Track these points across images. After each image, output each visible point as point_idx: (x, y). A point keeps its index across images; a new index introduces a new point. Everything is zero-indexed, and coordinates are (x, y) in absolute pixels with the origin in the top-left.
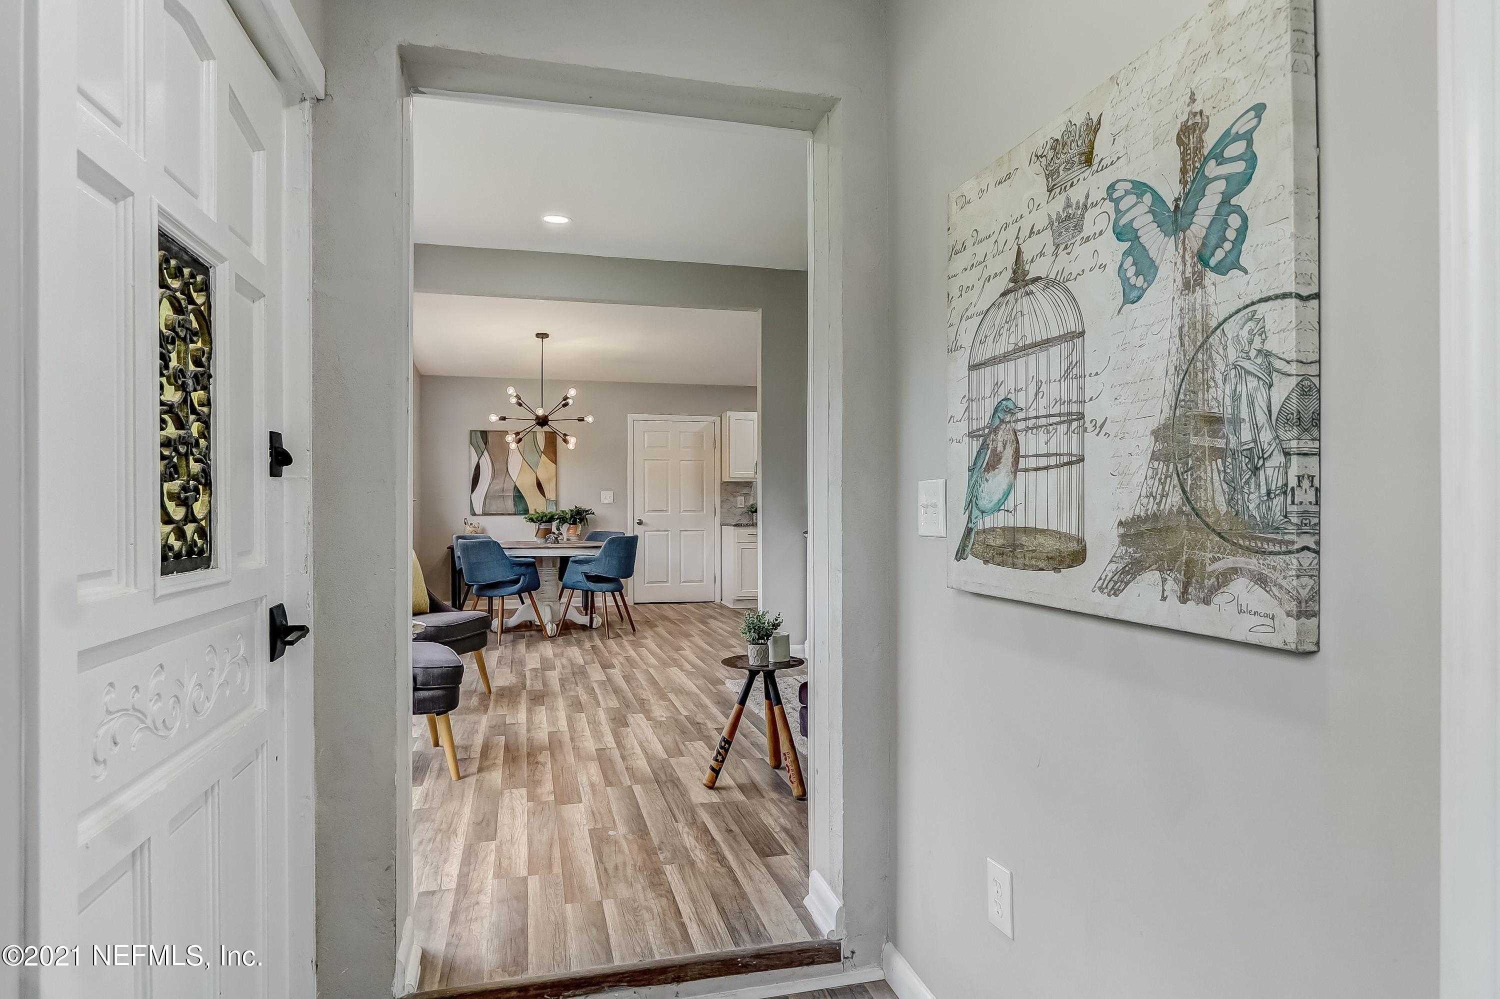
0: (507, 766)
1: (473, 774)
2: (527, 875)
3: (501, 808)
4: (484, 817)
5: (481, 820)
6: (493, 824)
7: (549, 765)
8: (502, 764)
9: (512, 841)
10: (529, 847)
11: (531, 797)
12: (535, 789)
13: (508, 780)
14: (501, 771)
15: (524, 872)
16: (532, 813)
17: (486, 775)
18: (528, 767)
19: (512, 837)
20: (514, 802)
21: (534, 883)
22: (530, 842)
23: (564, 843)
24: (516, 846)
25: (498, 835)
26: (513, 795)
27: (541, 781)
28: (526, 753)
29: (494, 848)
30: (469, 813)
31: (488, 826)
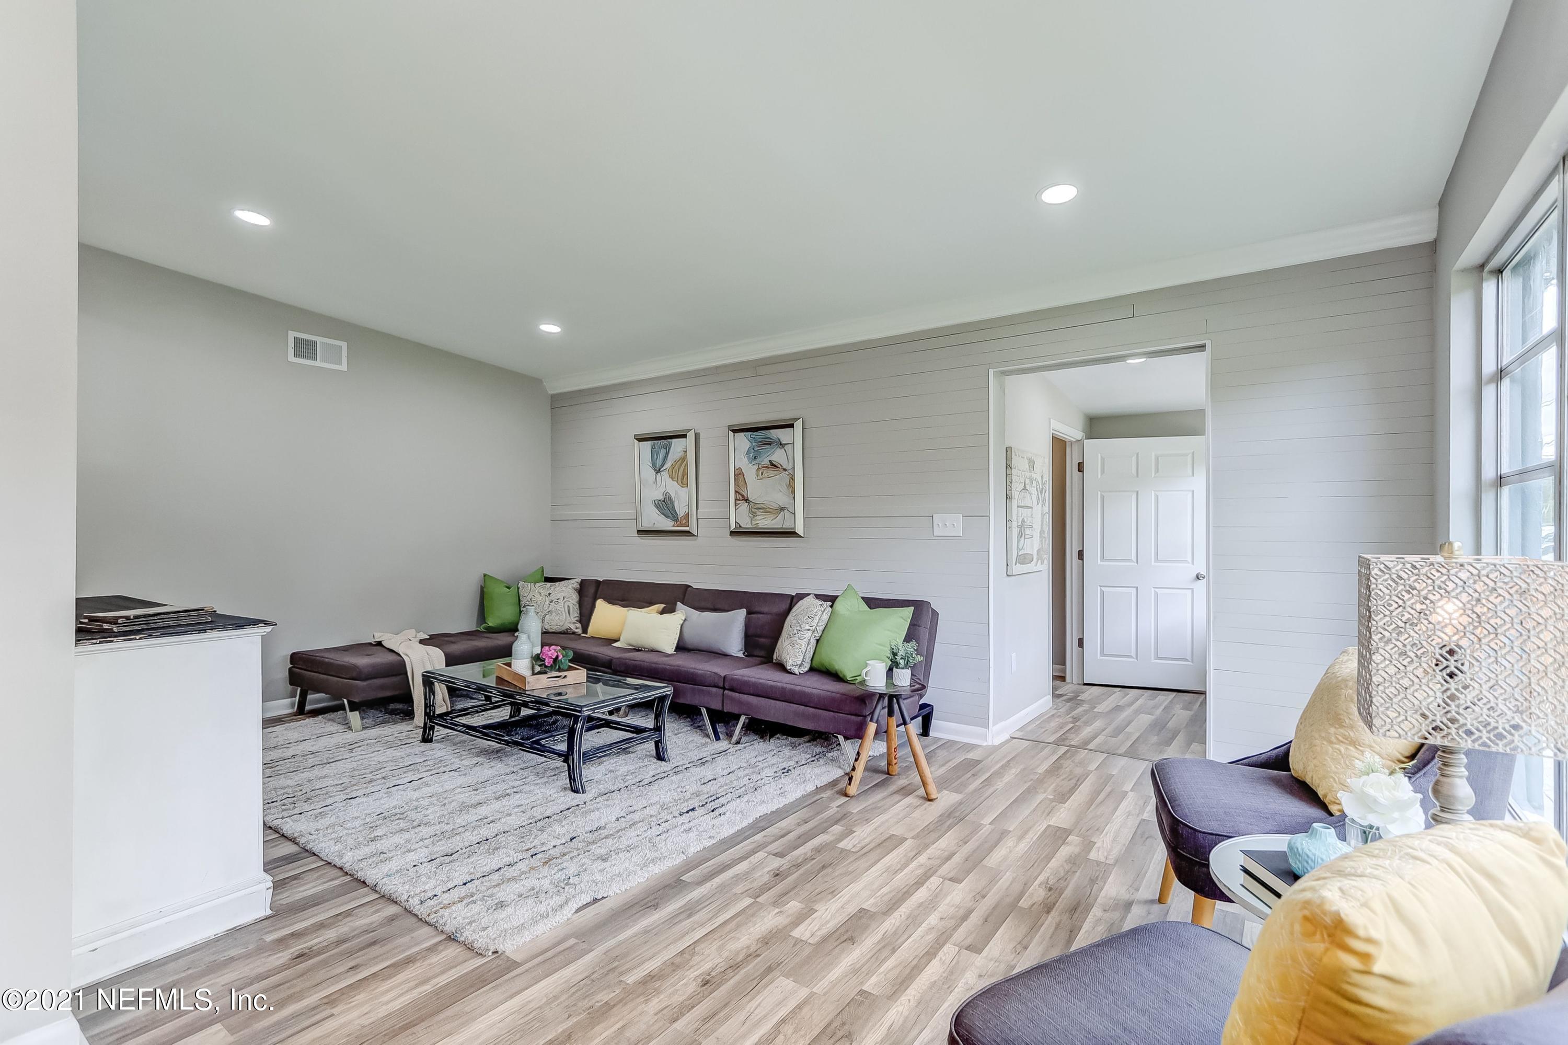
0: (1091, 899)
1: (1139, 902)
2: (1130, 793)
3: (1124, 845)
4: (1145, 841)
5: (1148, 839)
6: (1139, 832)
7: (1041, 878)
8: (1096, 904)
9: (1129, 814)
10: (1118, 807)
11: (1089, 845)
12: (1080, 853)
13: (1101, 875)
14: (1103, 894)
15: (1131, 794)
16: (1099, 830)
17: (1125, 896)
18: (1067, 887)
19: (1128, 816)
20: (1109, 847)
21: (1128, 787)
22: (1116, 809)
23: (1091, 801)
24: (1127, 810)
25: (1138, 822)
26: (1106, 854)
27: (1066, 861)
28: (1052, 914)
29: (1145, 814)
30: (1158, 851)
31: (1144, 833)
